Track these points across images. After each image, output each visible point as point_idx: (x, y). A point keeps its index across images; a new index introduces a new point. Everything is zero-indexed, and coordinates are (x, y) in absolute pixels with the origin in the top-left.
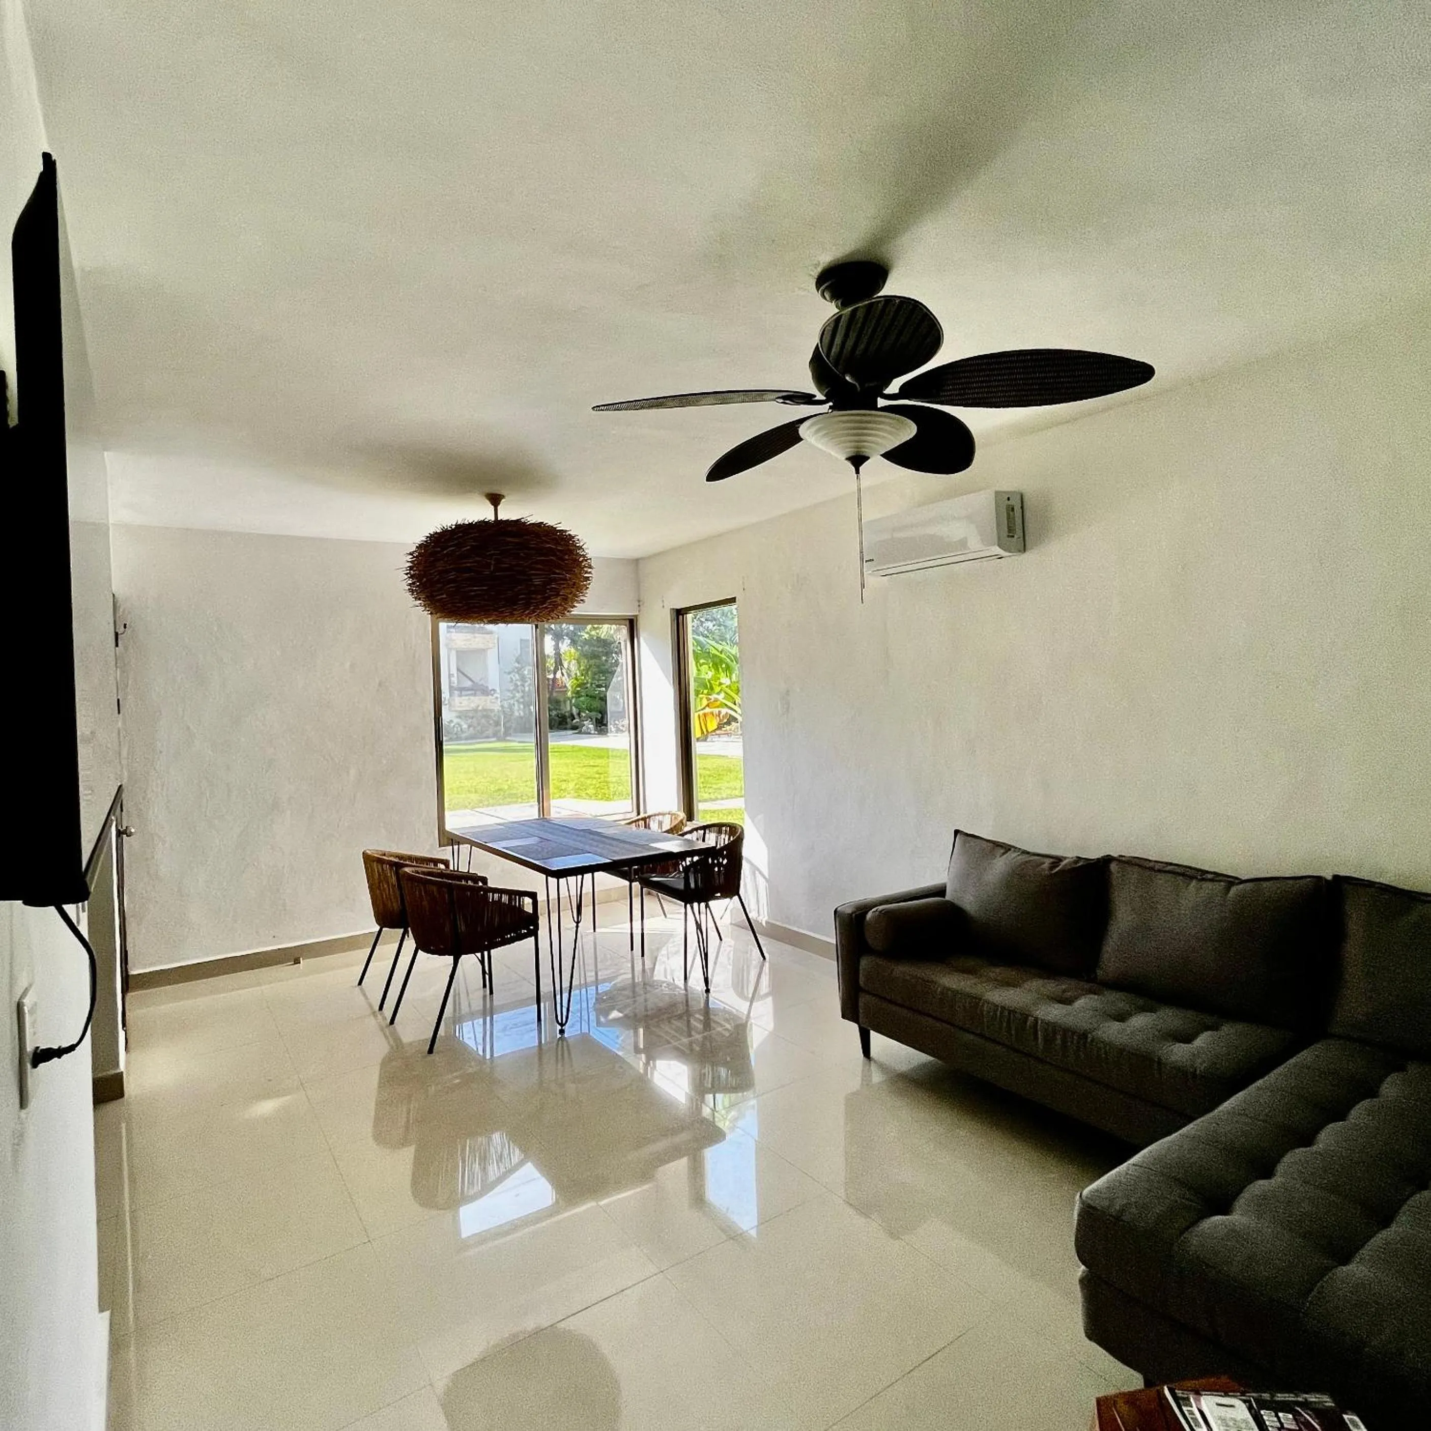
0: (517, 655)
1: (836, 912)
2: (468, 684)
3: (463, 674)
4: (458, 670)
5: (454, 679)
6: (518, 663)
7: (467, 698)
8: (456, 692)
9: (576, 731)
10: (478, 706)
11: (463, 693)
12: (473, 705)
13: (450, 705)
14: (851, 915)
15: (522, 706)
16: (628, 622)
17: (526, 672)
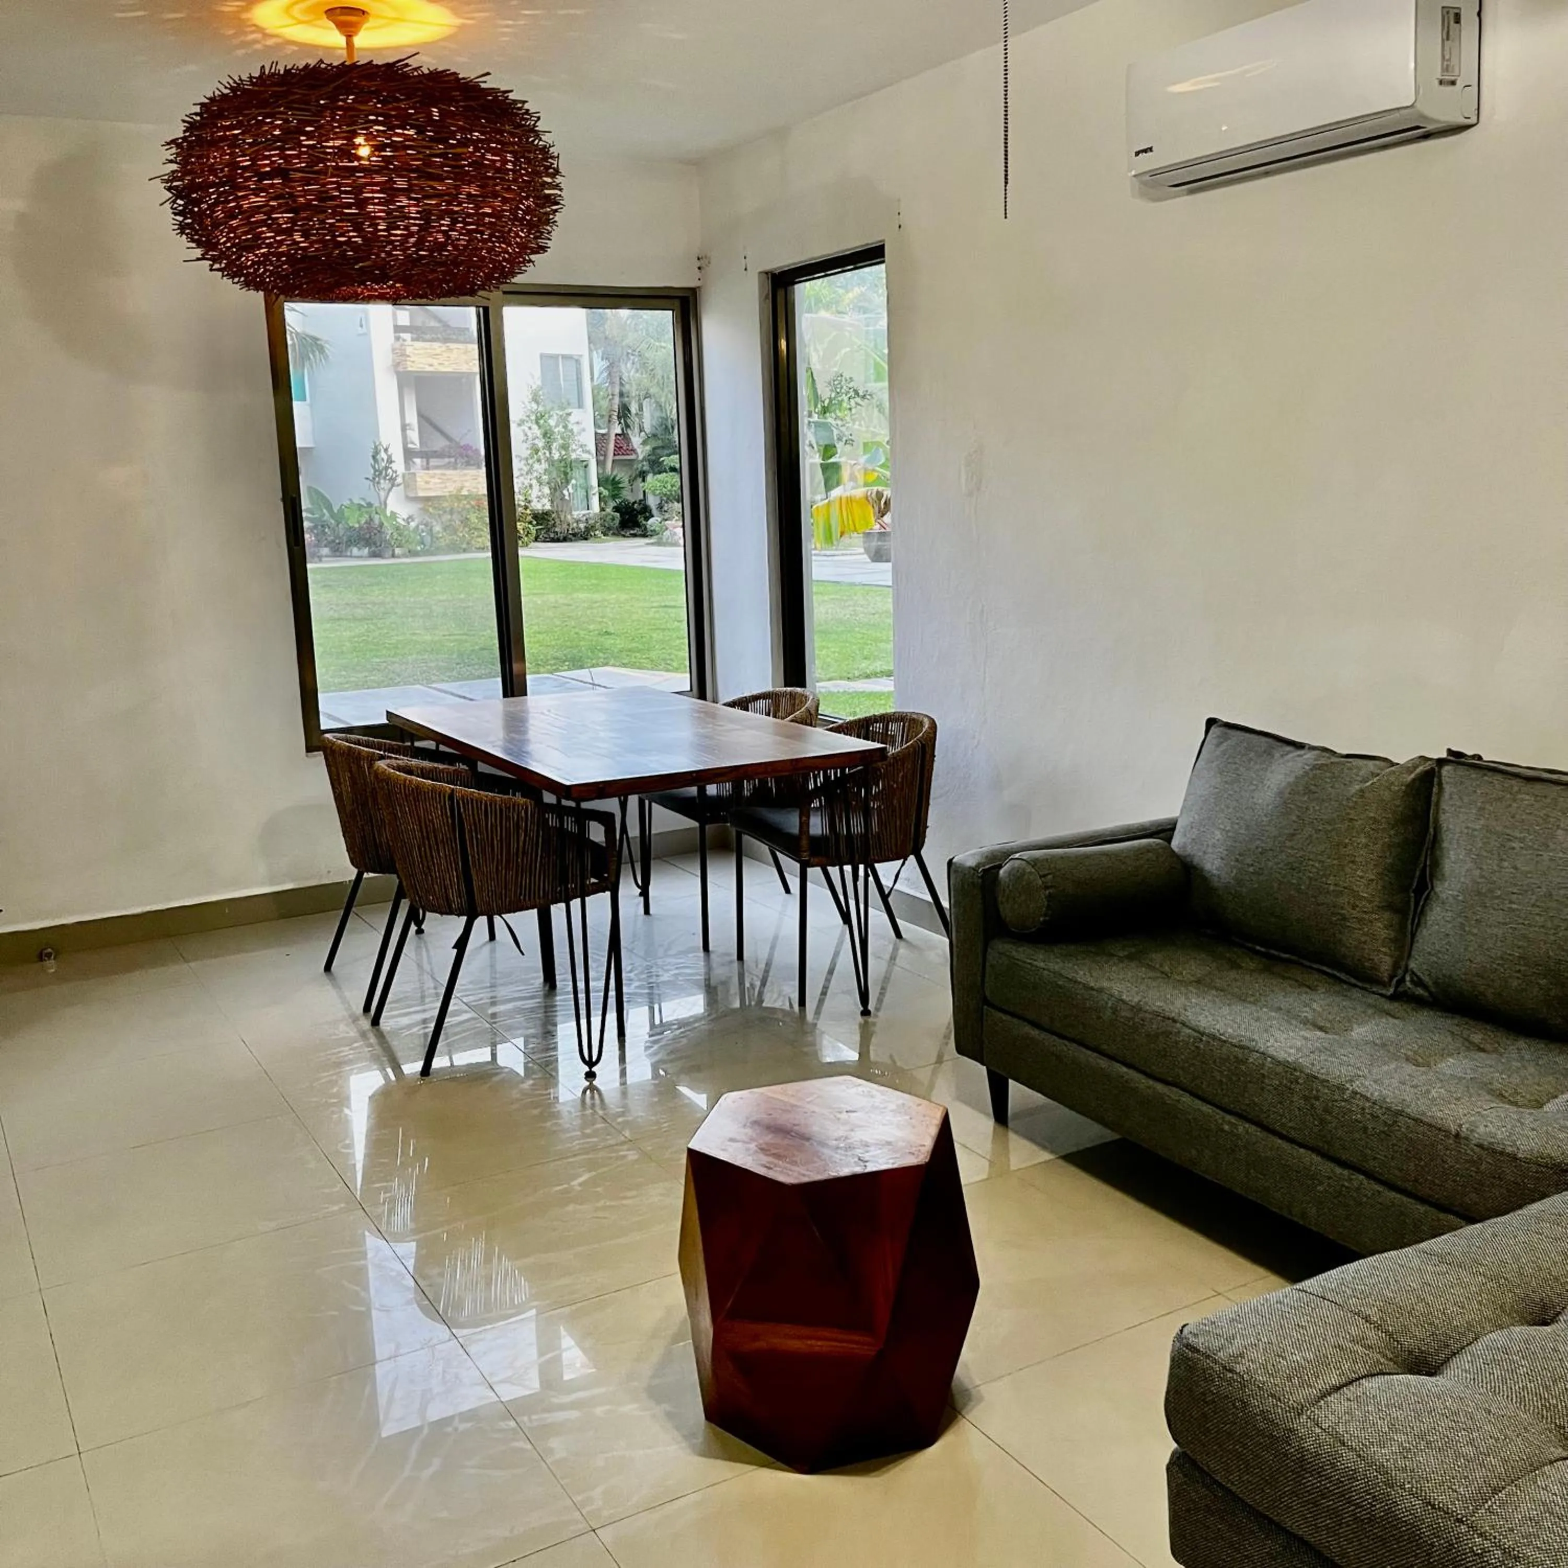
0: (534, 387)
1: (950, 863)
2: (440, 443)
3: (431, 424)
4: (421, 415)
5: (414, 435)
6: (538, 403)
7: (438, 472)
8: (418, 461)
9: (652, 541)
10: (462, 488)
11: (434, 462)
12: (451, 488)
13: (407, 486)
14: (975, 869)
15: (547, 490)
16: (677, 303)
17: (552, 422)
